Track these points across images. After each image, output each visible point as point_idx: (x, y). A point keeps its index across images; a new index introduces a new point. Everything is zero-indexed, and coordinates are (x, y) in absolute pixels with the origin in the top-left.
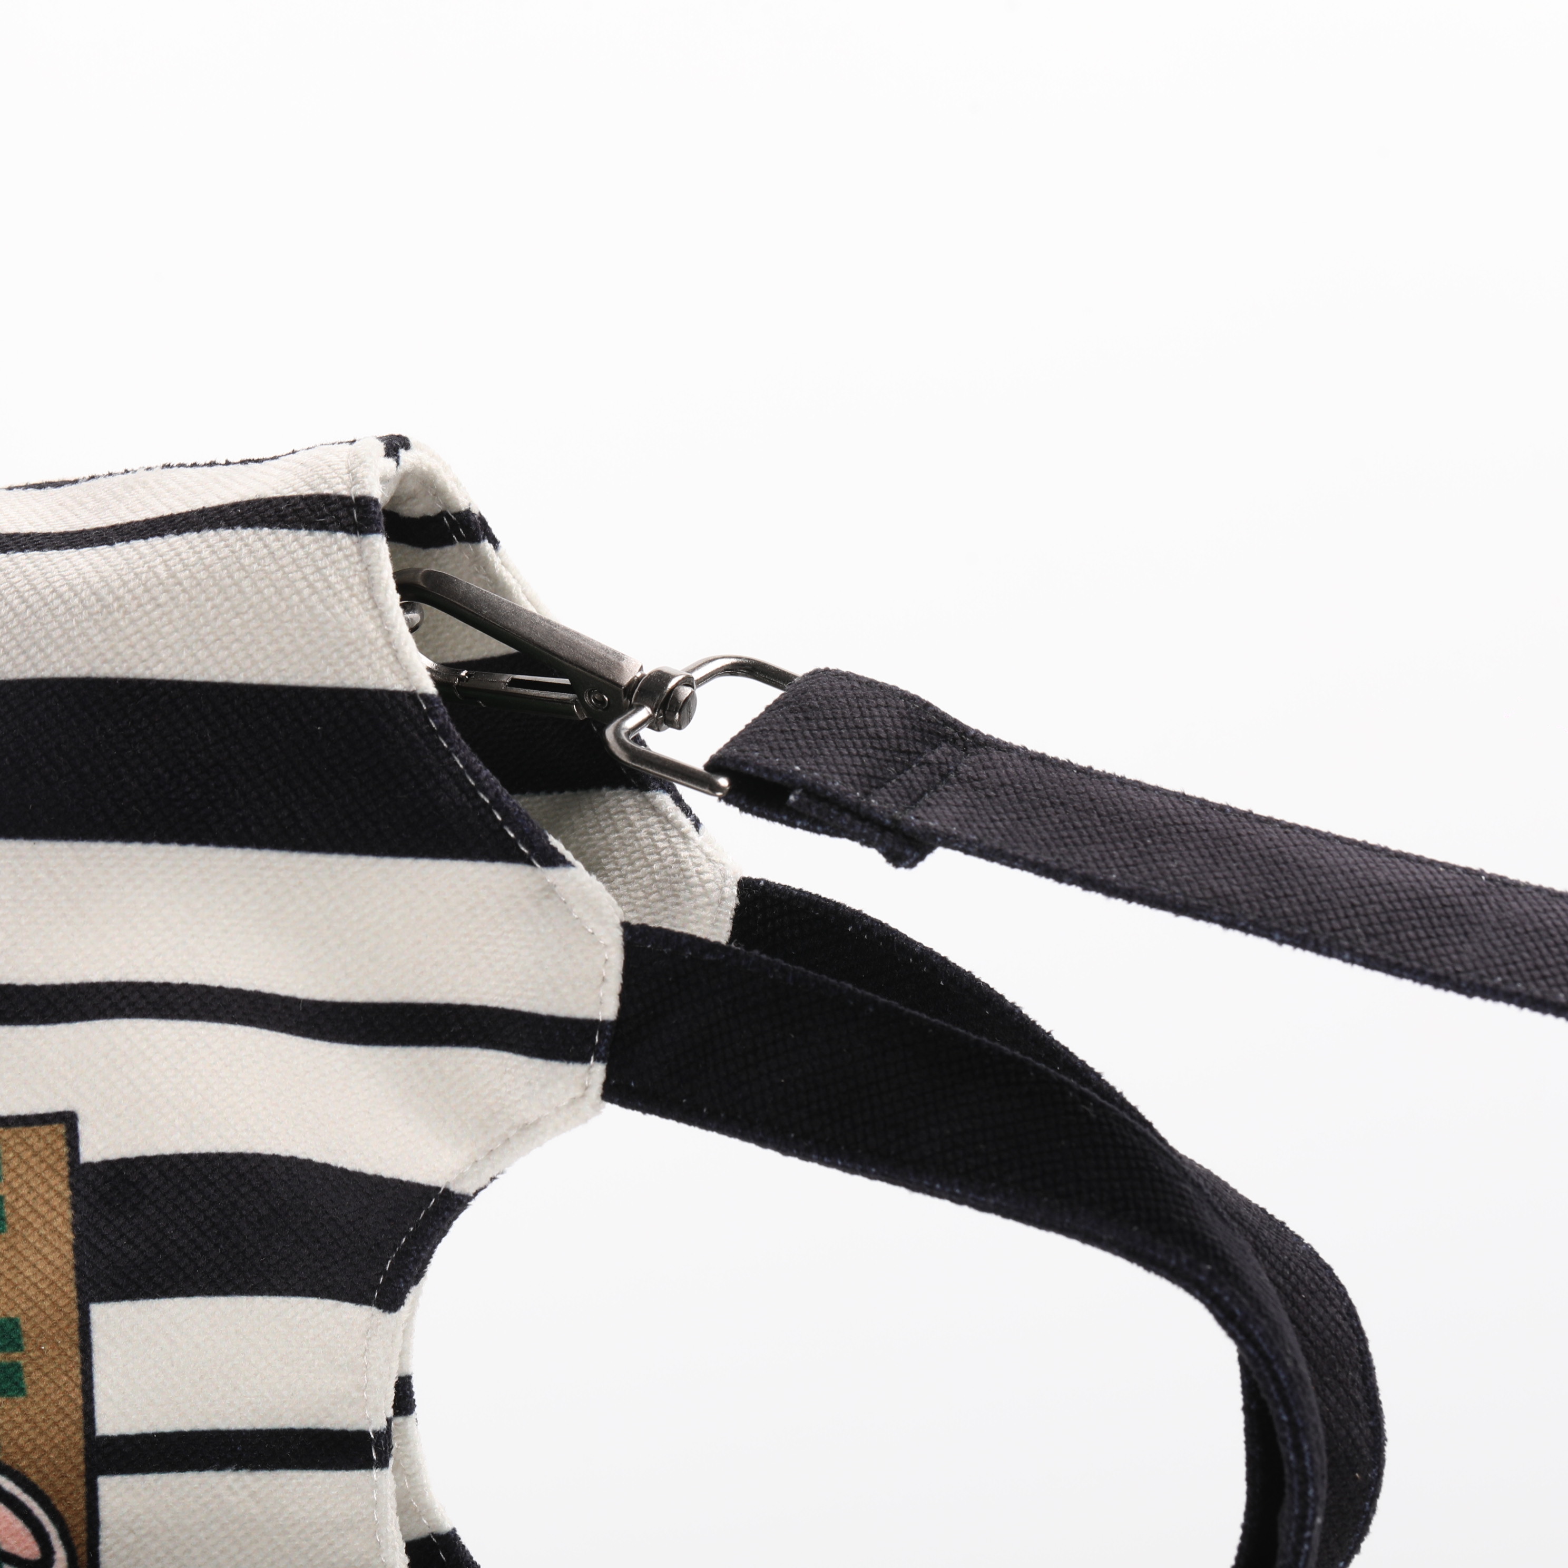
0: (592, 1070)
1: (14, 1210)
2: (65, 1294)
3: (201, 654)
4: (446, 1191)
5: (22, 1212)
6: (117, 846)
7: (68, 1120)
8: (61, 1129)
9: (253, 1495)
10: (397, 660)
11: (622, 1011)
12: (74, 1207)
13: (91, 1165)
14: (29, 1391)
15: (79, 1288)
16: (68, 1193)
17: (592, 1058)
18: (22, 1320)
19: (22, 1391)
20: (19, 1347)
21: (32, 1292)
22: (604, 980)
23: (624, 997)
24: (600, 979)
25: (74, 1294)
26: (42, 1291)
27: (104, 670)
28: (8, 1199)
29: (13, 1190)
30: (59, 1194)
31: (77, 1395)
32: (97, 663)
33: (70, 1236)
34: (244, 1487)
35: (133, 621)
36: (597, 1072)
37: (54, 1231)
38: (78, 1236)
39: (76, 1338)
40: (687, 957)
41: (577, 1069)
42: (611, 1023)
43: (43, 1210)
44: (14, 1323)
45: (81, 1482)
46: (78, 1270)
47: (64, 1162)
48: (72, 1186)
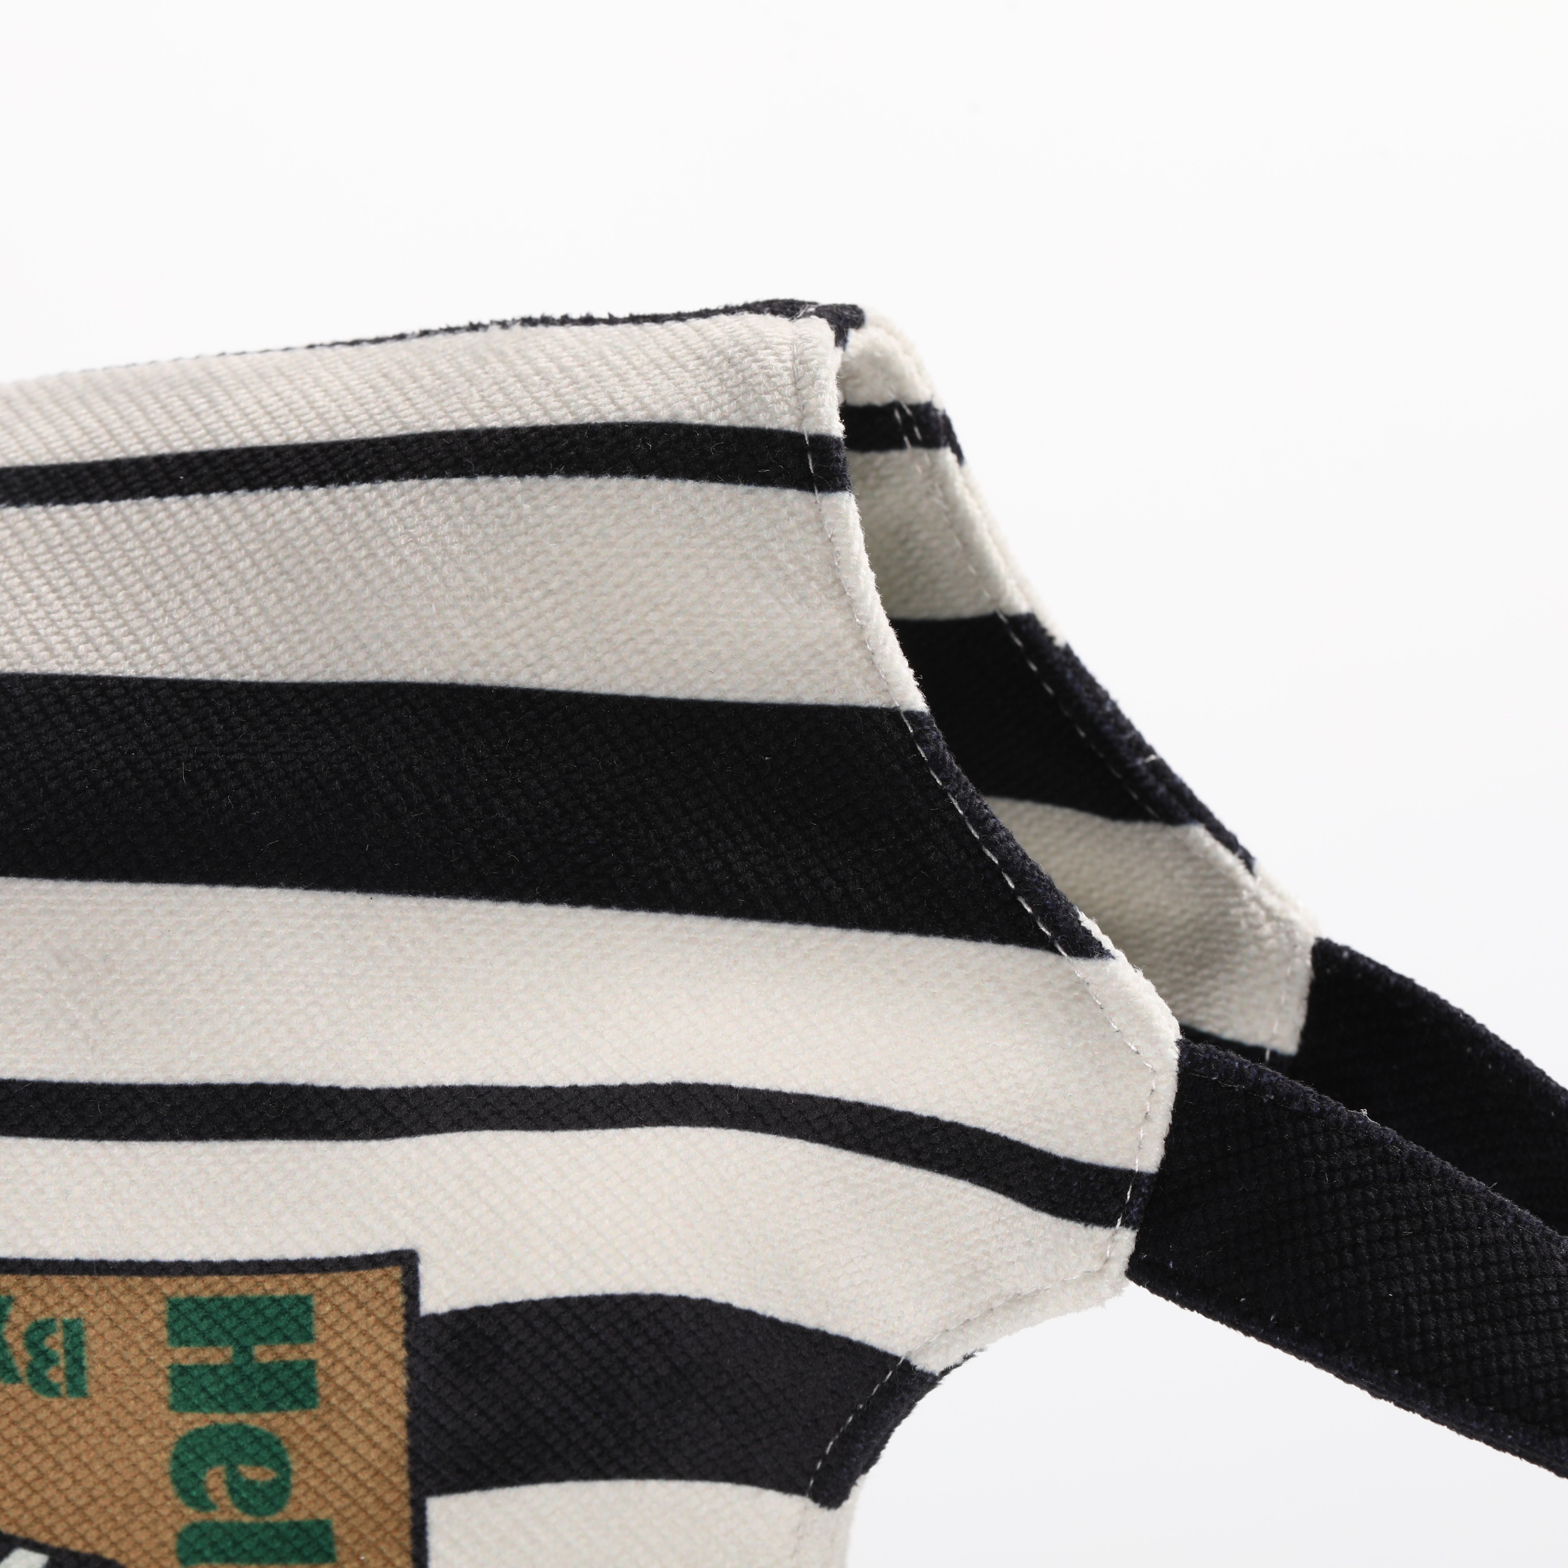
0: (1117, 1237)
1: (329, 1379)
2: (393, 1487)
3: (609, 659)
4: (907, 1363)
5: (340, 1381)
6: (484, 907)
8: (397, 1272)
10: (873, 666)
11: (1165, 1163)
12: (410, 1371)
13: (435, 1318)
15: (412, 1477)
16: (402, 1354)
17: (1119, 1220)
18: (335, 1521)
21: (349, 1486)
22: (1147, 1116)
23: (1173, 1142)
24: (1142, 1115)
25: (406, 1486)
26: (362, 1484)
27: (473, 676)
28: (322, 1364)
29: (329, 1353)
30: (390, 1356)
32: (466, 666)
33: (404, 1409)
35: (515, 612)
36: (1123, 1240)
37: (383, 1402)
38: (414, 1408)
39: (408, 1543)
40: (1265, 1100)
41: (1100, 1233)
42: (1150, 1176)
44: (325, 1527)
46: (413, 1452)
47: (398, 1317)
48: (407, 1345)
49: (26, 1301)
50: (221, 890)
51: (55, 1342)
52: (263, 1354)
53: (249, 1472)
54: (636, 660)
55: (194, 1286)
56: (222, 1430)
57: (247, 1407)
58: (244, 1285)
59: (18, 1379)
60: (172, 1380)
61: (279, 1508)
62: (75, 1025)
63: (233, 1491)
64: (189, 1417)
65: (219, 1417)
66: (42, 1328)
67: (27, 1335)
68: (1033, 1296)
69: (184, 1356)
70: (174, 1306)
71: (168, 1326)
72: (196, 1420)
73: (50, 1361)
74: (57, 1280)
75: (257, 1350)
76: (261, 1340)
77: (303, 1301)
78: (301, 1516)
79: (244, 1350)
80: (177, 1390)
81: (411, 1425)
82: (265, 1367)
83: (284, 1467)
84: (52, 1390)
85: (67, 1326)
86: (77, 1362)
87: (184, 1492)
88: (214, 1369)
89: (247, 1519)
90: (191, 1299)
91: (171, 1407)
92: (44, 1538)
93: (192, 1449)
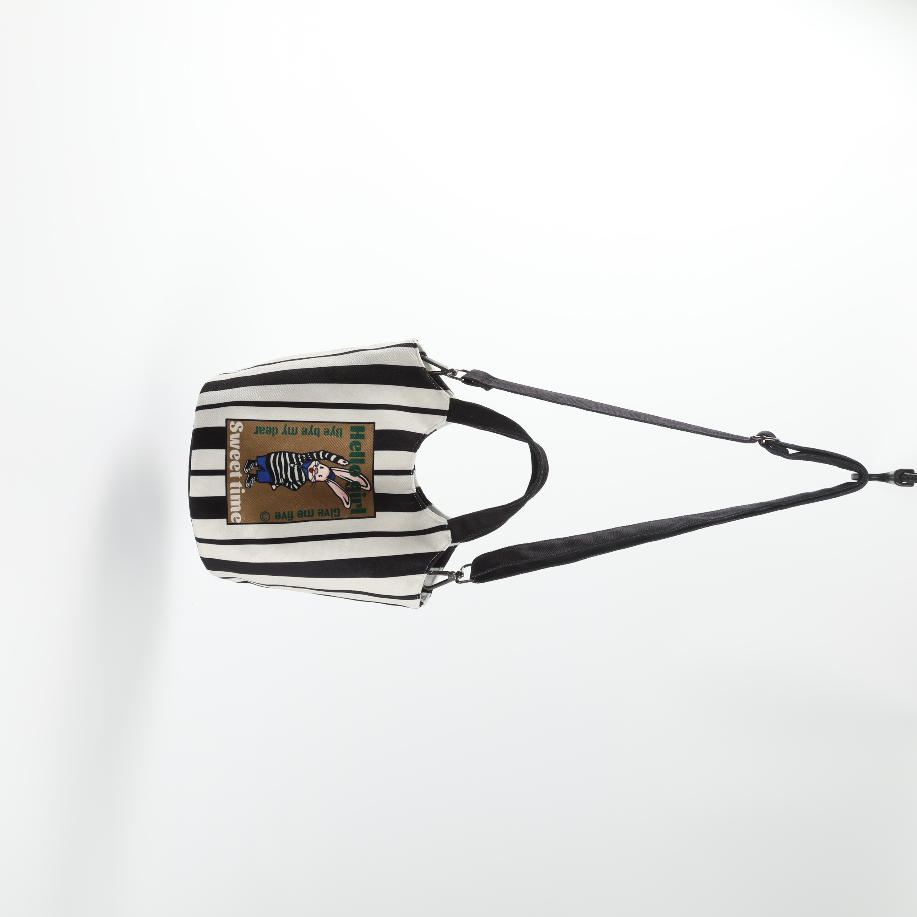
1: (366, 436)
2: (371, 449)
4: (424, 434)
5: (367, 437)
7: (374, 423)
8: (373, 425)
9: (394, 479)
10: (420, 363)
11: (449, 409)
12: (374, 436)
13: (376, 430)
14: (366, 463)
15: (373, 448)
17: (445, 415)
18: (365, 452)
19: (364, 463)
20: (364, 457)
21: (367, 448)
22: (447, 405)
25: (372, 449)
26: (368, 448)
28: (365, 434)
29: (366, 433)
30: (372, 434)
31: (372, 464)
34: (393, 478)
36: (446, 417)
37: (371, 440)
38: (374, 440)
39: (372, 455)
40: (458, 403)
41: (443, 416)
42: (448, 411)
43: (370, 436)
45: (372, 476)
46: (373, 445)
47: (373, 430)
48: (374, 433)
49: (337, 426)
50: (358, 384)
51: (339, 431)
52: (360, 433)
53: (357, 446)
54: (397, 362)
55: (353, 425)
56: (355, 441)
57: (358, 439)
58: (358, 425)
59: (335, 435)
60: (350, 435)
61: (360, 451)
62: (343, 397)
63: (355, 449)
64: (352, 440)
65: (355, 440)
66: (338, 429)
67: (337, 430)
68: (437, 424)
69: (352, 433)
70: (351, 427)
71: (351, 429)
72: (353, 440)
73: (339, 433)
74: (340, 424)
75: (359, 432)
76: (360, 431)
77: (364, 427)
78: (362, 452)
79: (358, 432)
80: (351, 437)
81: (373, 442)
82: (360, 434)
83: (361, 446)
84: (338, 437)
85: (341, 429)
86: (341, 433)
87: (351, 449)
88: (355, 434)
89: (357, 452)
90: (353, 426)
91: (350, 439)
92: (336, 454)
93: (352, 444)
